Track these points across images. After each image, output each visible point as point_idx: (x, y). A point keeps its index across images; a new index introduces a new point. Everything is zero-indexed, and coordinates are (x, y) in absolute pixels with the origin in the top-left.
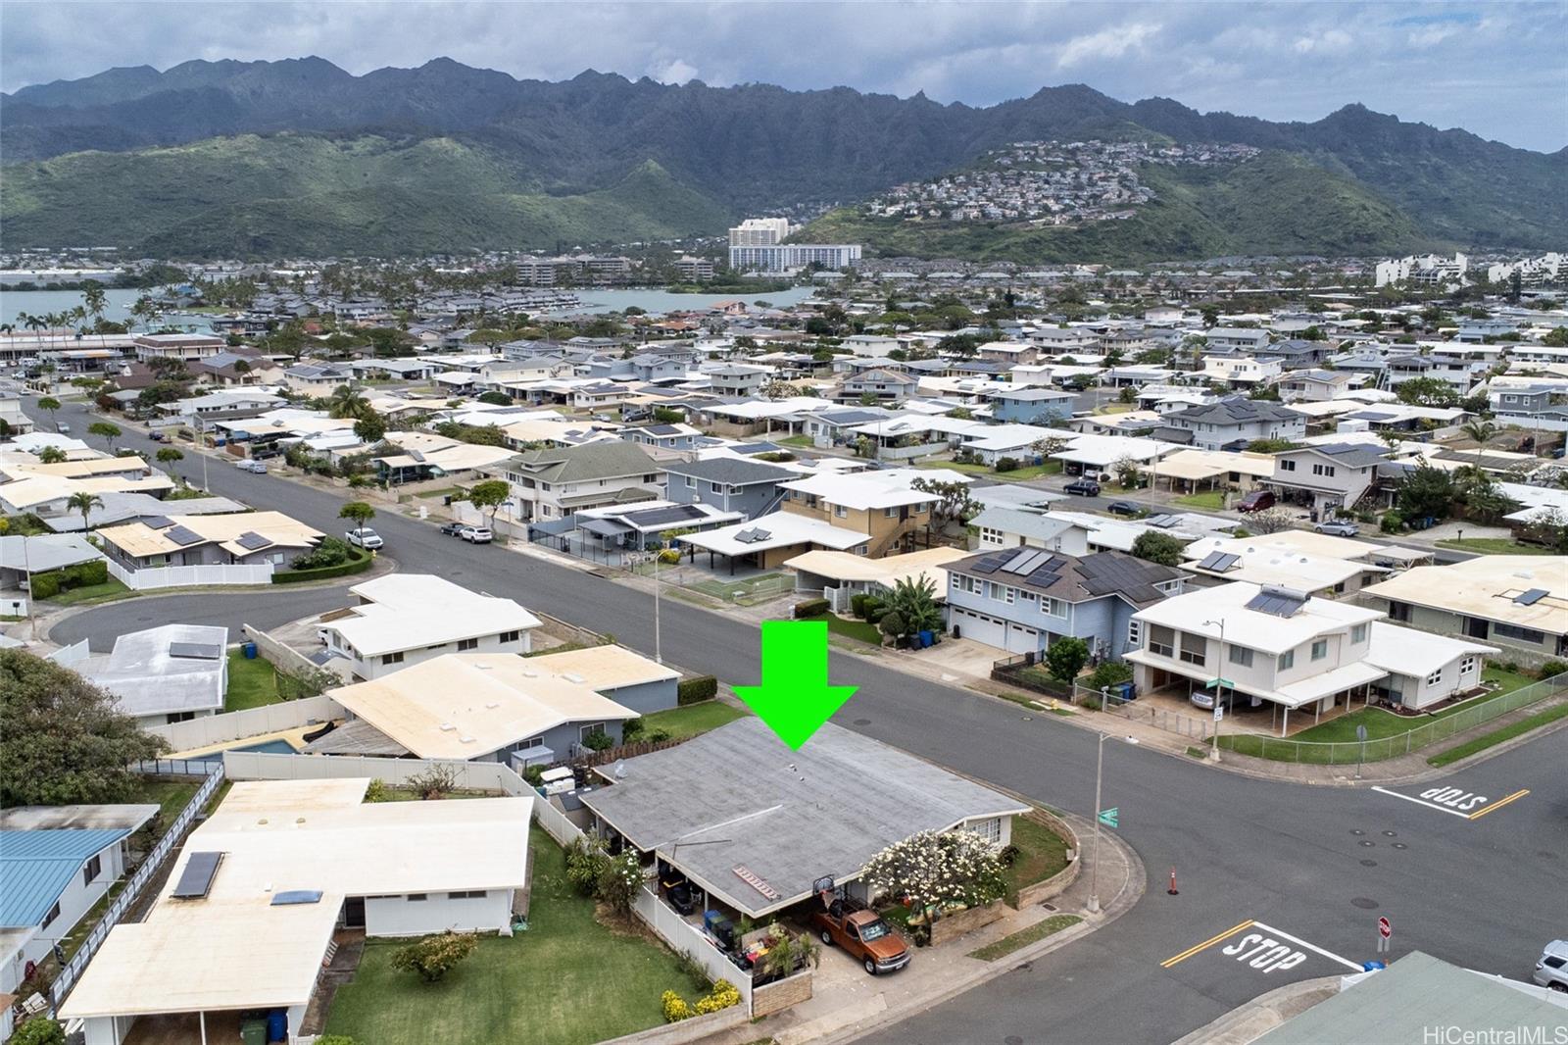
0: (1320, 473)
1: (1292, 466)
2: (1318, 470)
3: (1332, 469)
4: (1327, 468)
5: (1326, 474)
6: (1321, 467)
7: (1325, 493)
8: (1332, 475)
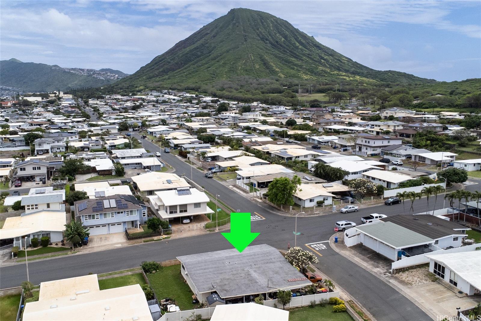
0: (35, 169)
1: (24, 169)
2: (34, 169)
3: (40, 167)
4: (38, 167)
5: (38, 169)
6: (35, 168)
7: (39, 175)
8: (40, 169)
